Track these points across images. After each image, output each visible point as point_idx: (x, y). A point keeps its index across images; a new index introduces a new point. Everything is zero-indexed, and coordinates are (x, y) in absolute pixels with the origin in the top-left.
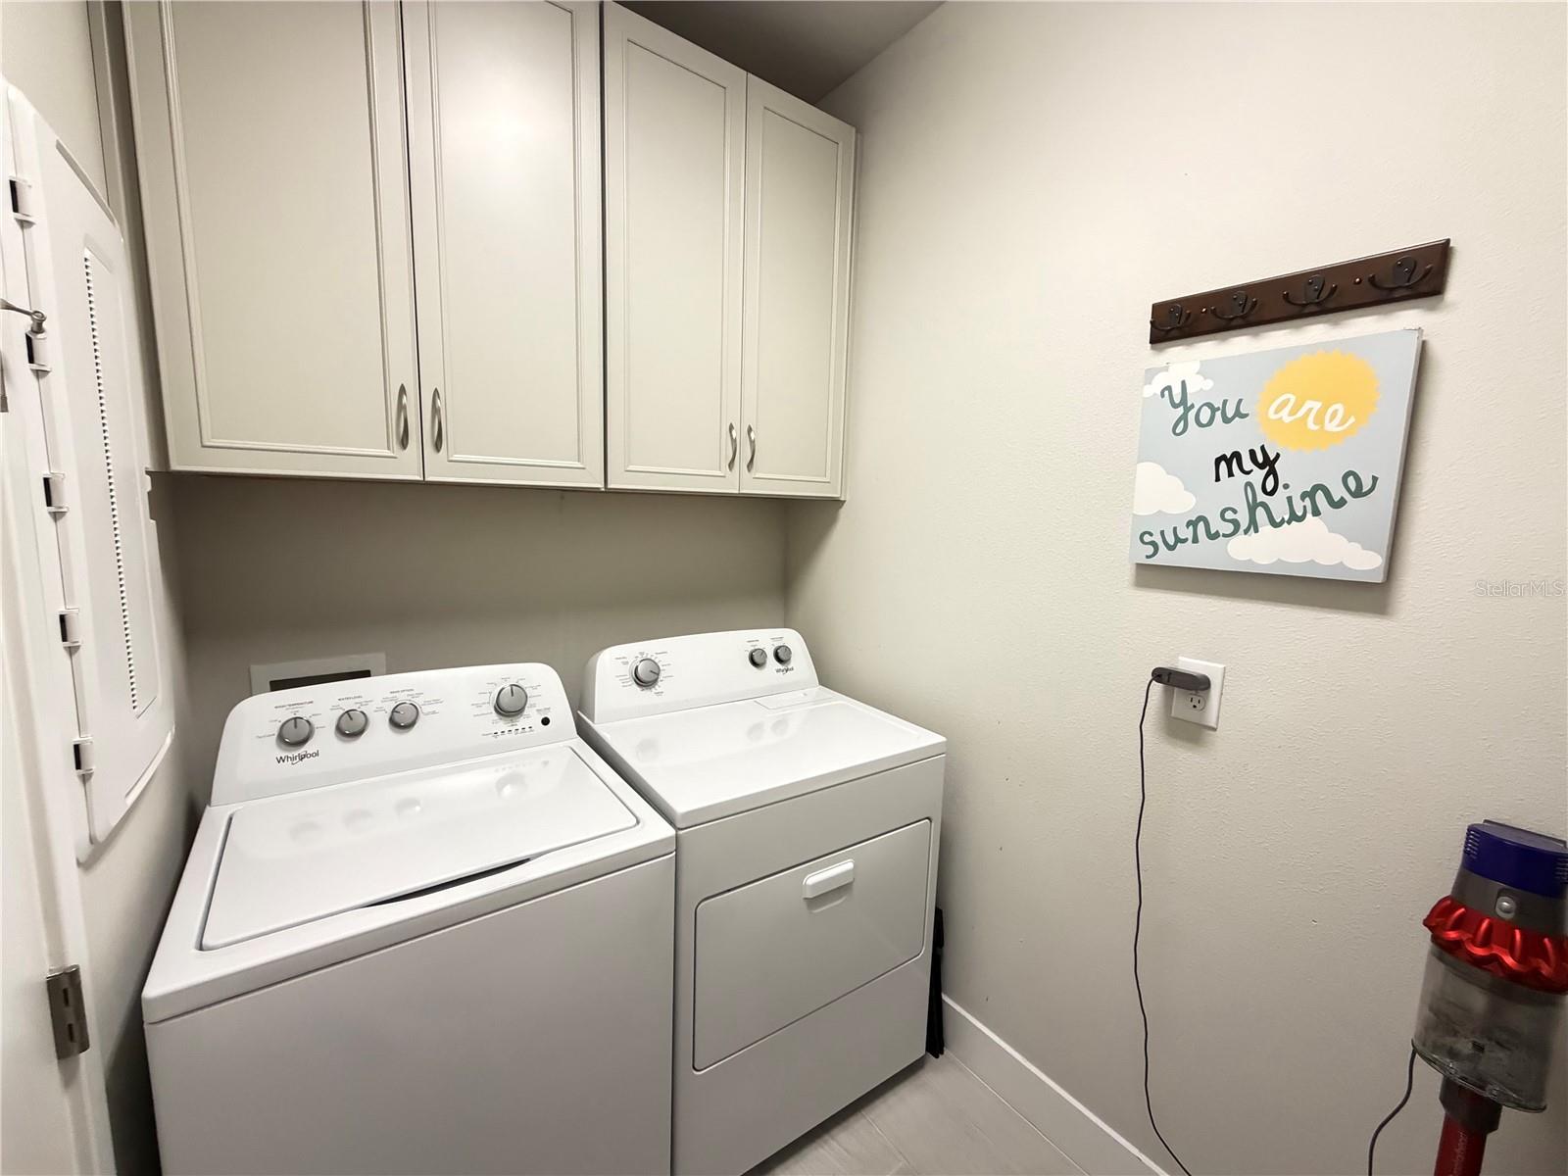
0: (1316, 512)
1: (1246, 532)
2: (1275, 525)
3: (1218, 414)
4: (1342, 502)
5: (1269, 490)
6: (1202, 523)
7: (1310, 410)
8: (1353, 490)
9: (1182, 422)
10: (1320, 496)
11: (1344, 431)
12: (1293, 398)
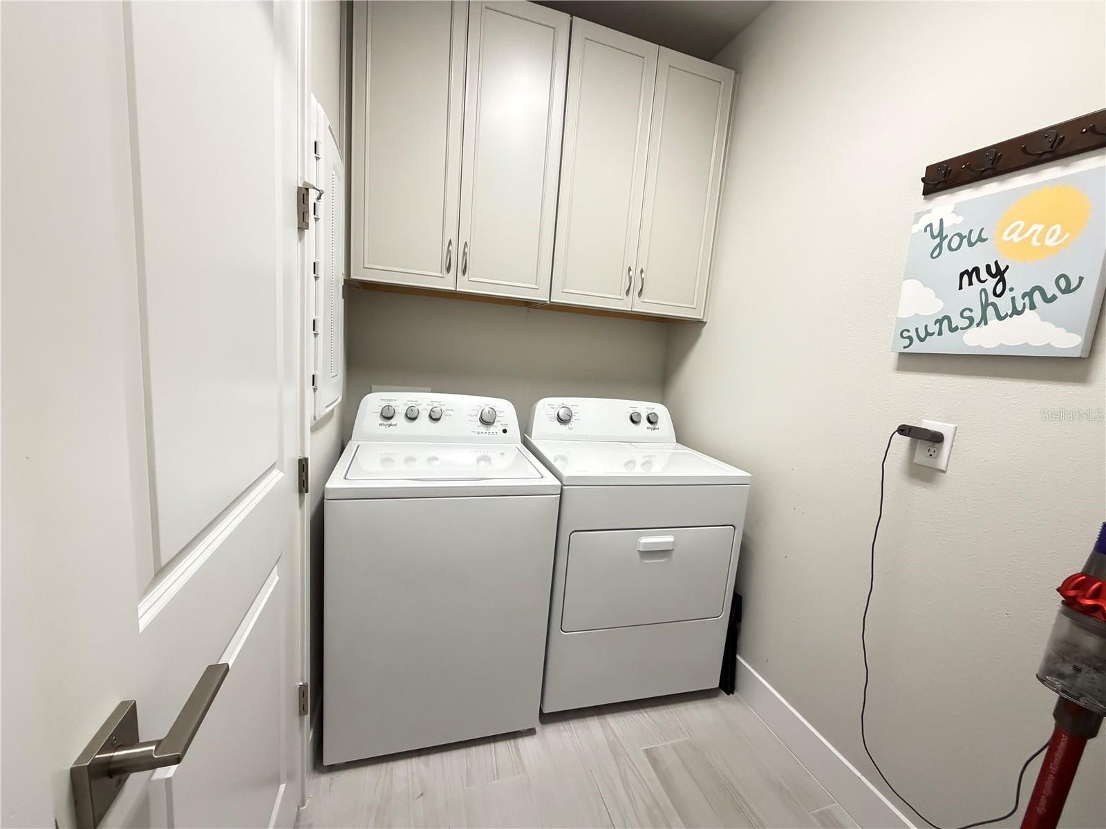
0: (1033, 307)
1: (978, 325)
2: (1000, 318)
3: (965, 240)
4: (1054, 298)
5: (998, 293)
6: (946, 320)
7: (1035, 231)
8: (1063, 288)
9: (938, 249)
10: (1037, 295)
11: (1059, 245)
12: (1022, 224)
